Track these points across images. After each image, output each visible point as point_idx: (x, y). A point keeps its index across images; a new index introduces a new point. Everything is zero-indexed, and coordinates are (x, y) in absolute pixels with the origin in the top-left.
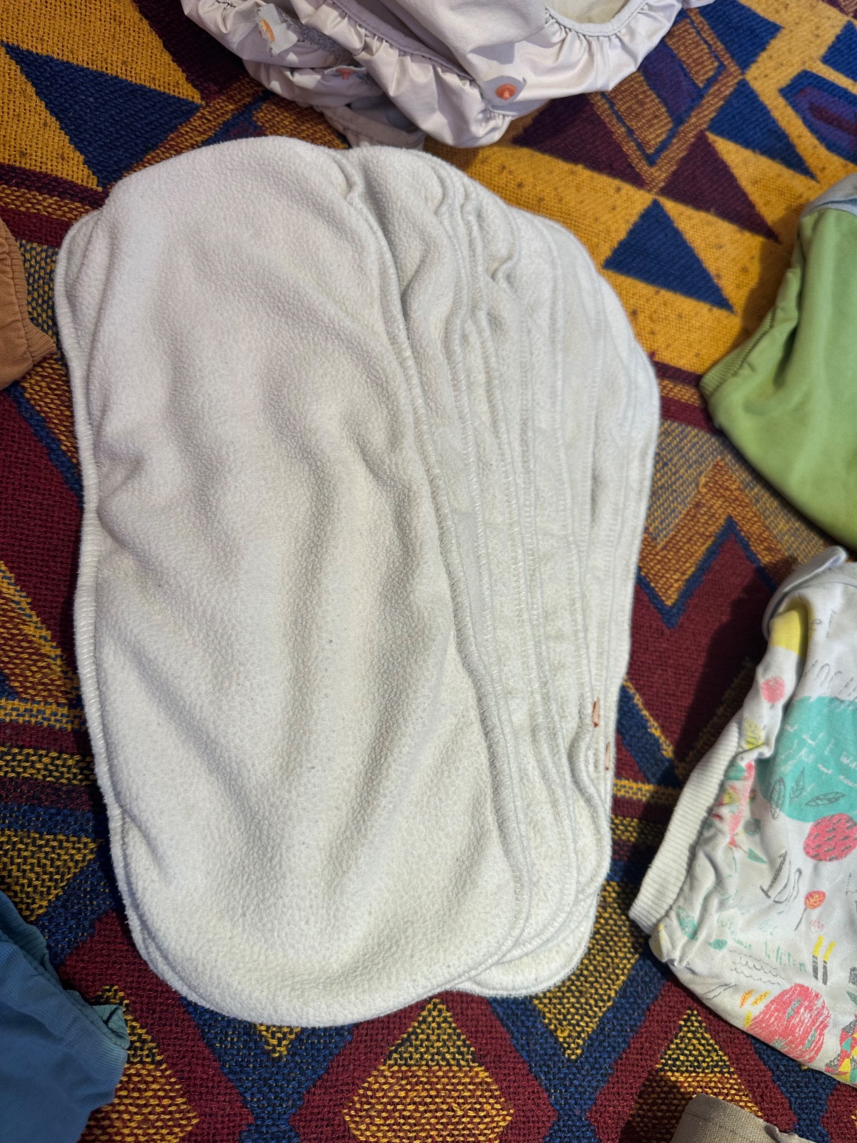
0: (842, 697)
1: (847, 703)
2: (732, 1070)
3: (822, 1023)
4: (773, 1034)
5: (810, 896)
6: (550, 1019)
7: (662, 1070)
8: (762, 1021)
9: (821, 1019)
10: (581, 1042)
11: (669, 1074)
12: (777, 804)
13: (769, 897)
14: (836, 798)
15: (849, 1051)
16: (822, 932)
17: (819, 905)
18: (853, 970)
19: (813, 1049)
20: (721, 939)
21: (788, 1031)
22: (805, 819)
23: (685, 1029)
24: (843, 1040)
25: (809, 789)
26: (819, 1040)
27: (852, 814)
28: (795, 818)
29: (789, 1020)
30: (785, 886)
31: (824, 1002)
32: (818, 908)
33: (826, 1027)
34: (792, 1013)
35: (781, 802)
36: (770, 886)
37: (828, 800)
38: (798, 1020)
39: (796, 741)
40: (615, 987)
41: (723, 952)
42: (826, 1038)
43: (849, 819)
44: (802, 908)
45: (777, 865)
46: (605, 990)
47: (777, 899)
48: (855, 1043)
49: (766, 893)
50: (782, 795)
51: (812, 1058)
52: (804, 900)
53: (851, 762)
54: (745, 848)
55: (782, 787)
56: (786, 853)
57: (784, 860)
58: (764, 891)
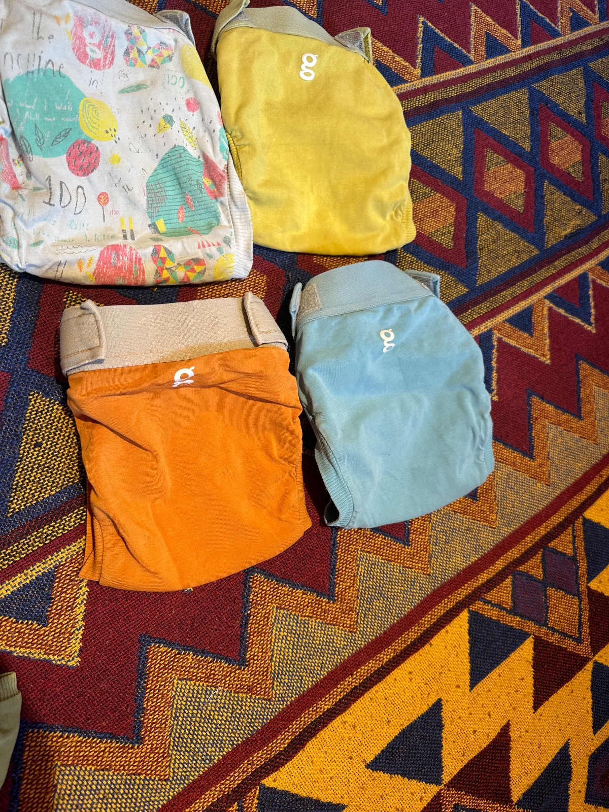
0: (31, 69)
1: (36, 72)
3: (136, 258)
4: (111, 277)
5: (99, 199)
8: (99, 273)
9: (134, 256)
10: (4, 336)
12: (27, 152)
13: (54, 205)
14: (67, 133)
15: (162, 265)
16: (121, 215)
17: (108, 201)
18: (150, 226)
19: (140, 274)
20: (38, 241)
21: (118, 272)
22: (58, 154)
23: (68, 302)
24: (155, 261)
25: (48, 135)
26: (140, 268)
27: (83, 137)
28: (51, 157)
29: (115, 265)
30: (61, 195)
31: (131, 247)
32: (109, 203)
33: (140, 259)
34: (115, 261)
35: (29, 150)
36: (50, 199)
37: (63, 136)
38: (121, 263)
39: (18, 110)
40: (10, 300)
41: (42, 246)
42: (144, 265)
43: (84, 141)
44: (100, 207)
45: (48, 186)
46: (5, 304)
47: (63, 205)
48: (164, 260)
49: (49, 203)
50: (27, 145)
51: (144, 279)
52: (98, 203)
53: (62, 107)
54: (31, 187)
55: (25, 141)
56: (50, 176)
57: (50, 180)
58: (46, 203)
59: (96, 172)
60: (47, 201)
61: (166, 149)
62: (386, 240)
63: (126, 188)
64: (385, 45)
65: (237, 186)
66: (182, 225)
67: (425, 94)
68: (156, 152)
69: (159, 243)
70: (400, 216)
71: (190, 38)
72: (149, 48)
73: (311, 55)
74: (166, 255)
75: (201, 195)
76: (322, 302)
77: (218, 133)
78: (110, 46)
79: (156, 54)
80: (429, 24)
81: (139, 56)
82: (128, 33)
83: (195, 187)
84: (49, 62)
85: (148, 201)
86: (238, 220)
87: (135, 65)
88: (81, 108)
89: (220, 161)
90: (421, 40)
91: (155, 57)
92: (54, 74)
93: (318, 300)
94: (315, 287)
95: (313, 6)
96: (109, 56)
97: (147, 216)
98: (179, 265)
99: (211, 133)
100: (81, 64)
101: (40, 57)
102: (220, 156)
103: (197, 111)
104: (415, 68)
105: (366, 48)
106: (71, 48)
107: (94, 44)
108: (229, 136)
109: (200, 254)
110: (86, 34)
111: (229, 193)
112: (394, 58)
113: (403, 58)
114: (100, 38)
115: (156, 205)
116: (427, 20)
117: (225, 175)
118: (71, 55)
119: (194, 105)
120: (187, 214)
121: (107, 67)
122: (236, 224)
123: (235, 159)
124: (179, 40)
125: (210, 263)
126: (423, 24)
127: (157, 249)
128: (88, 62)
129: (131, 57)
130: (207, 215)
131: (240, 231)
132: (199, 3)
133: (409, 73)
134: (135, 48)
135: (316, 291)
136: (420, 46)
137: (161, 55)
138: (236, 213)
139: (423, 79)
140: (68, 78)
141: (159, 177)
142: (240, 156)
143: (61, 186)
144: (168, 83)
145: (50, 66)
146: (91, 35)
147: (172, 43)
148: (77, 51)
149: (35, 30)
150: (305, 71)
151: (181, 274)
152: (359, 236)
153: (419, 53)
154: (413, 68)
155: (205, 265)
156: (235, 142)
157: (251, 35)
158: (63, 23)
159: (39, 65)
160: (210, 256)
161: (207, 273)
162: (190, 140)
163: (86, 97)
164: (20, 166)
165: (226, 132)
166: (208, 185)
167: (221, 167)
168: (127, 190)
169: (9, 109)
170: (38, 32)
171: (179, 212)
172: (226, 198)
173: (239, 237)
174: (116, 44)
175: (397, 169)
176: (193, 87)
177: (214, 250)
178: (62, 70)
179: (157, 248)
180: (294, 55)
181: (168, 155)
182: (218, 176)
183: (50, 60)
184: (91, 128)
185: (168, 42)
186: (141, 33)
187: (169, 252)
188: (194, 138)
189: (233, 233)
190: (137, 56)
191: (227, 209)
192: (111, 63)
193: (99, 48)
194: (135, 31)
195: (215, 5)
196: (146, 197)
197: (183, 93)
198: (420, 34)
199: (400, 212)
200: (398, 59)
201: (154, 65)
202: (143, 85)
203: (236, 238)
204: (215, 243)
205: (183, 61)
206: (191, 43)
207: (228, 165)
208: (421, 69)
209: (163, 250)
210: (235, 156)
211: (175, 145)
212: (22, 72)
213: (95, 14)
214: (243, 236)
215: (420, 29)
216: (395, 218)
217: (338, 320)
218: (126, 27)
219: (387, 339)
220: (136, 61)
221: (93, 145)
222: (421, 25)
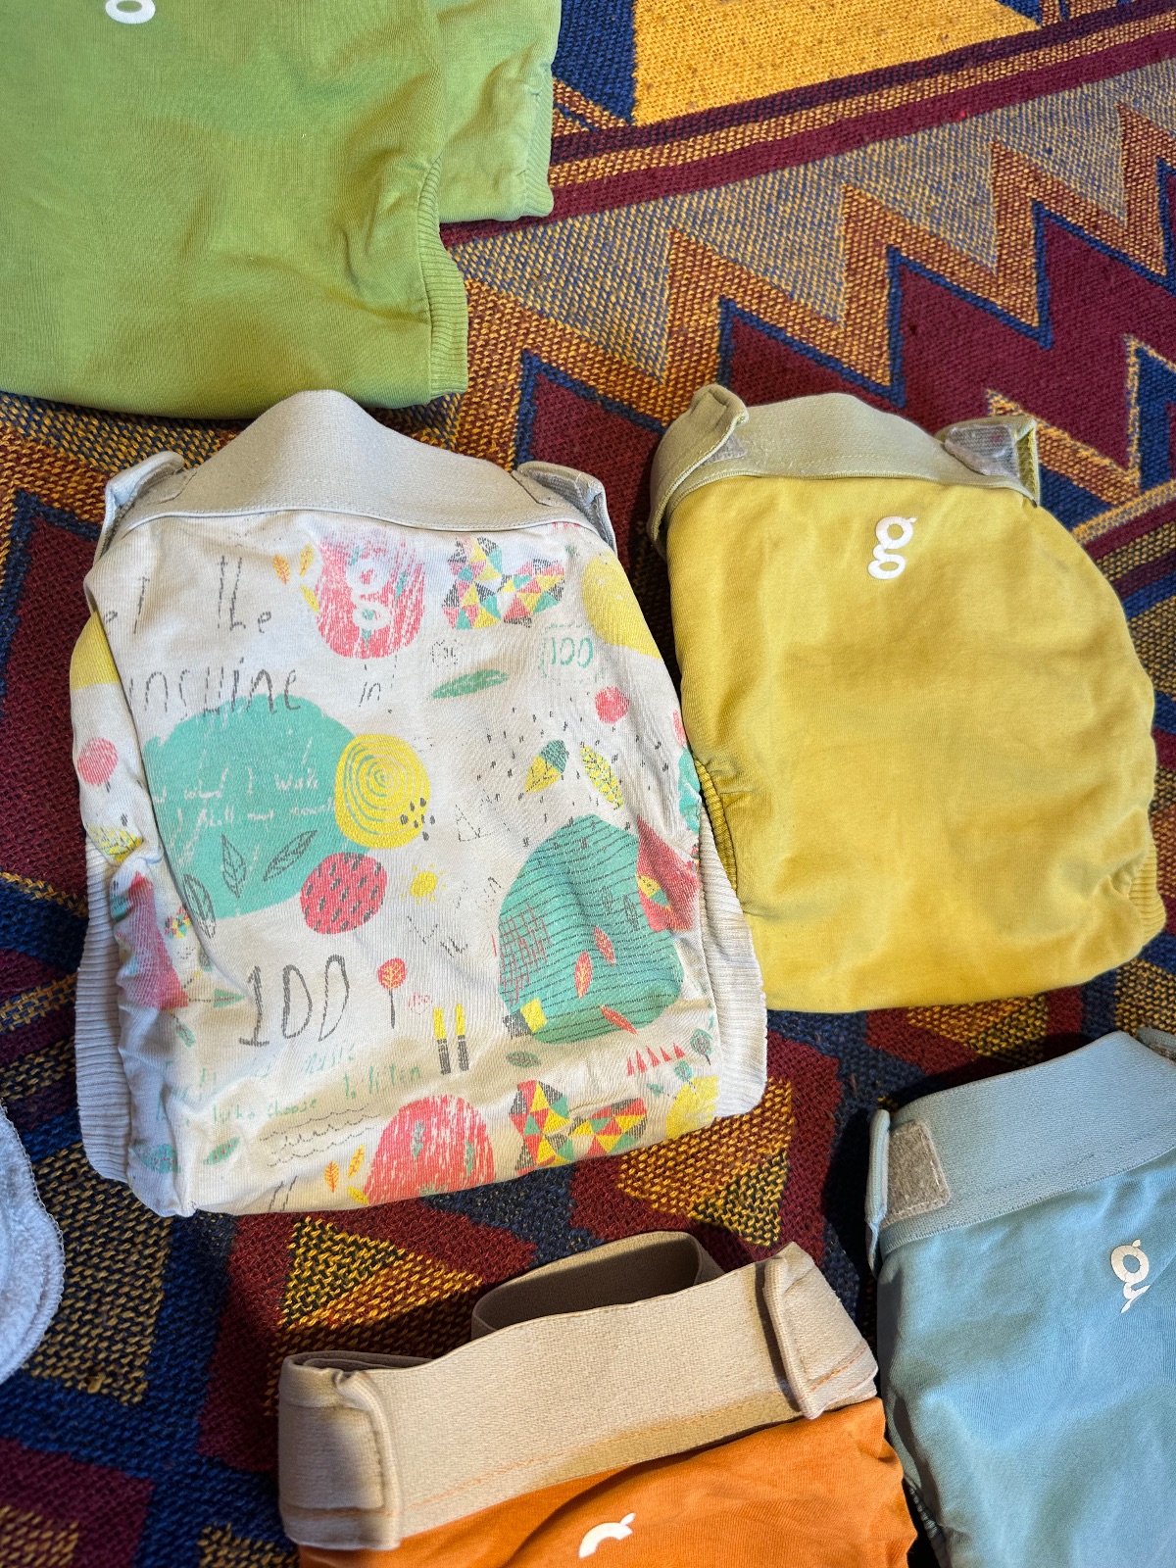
0: (212, 704)
1: (228, 708)
2: (401, 1252)
3: (472, 1128)
4: (409, 1186)
5: (381, 974)
6: (73, 1378)
7: (290, 1322)
8: (378, 1185)
9: (467, 1124)
10: (138, 1374)
11: (304, 1320)
12: (201, 914)
13: (267, 1043)
14: (305, 842)
15: (536, 1132)
16: (435, 1003)
17: (404, 977)
18: (506, 1020)
19: (481, 1166)
20: (224, 1141)
21: (428, 1171)
22: (281, 897)
23: (301, 1250)
24: (520, 1125)
25: (255, 857)
26: (483, 1150)
27: (344, 848)
28: (262, 906)
29: (421, 1155)
30: (286, 1011)
31: (460, 1101)
32: (406, 981)
33: (482, 1128)
34: (421, 1146)
35: (205, 909)
36: (257, 1029)
37: (294, 853)
38: (433, 1148)
39: (179, 811)
40: (157, 1273)
41: (234, 1158)
42: (491, 1139)
43: (346, 856)
44: (383, 994)
45: (252, 993)
46: (142, 1286)
47: (289, 1032)
48: (541, 1117)
49: (254, 1042)
50: (201, 898)
51: (489, 1175)
52: (378, 983)
53: (293, 782)
54: (209, 994)
55: (195, 887)
56: (257, 969)
57: (258, 981)
58: (248, 1043)
59: (375, 919)
60: (248, 1037)
61: (549, 830)
62: (1094, 949)
63: (449, 945)
64: (1053, 424)
65: (725, 901)
66: (584, 1002)
67: (1155, 529)
68: (523, 835)
69: (529, 1075)
70: (1127, 884)
71: (603, 536)
72: (506, 578)
73: (898, 520)
74: (546, 1105)
75: (635, 935)
76: (952, 1182)
77: (675, 771)
78: (411, 591)
79: (523, 587)
80: (1152, 353)
81: (481, 600)
82: (456, 561)
83: (622, 916)
84: (259, 679)
85: (505, 966)
86: (728, 988)
87: (470, 624)
88: (339, 777)
89: (680, 836)
90: (1134, 395)
91: (519, 595)
92: (271, 705)
93: (939, 1173)
94: (929, 1134)
95: (881, 355)
96: (408, 613)
97: (500, 999)
98: (579, 1121)
99: (660, 770)
100: (341, 657)
101: (236, 673)
102: (681, 826)
103: (624, 718)
104: (1126, 469)
105: (1022, 463)
106: (316, 627)
107: (371, 597)
108: (702, 770)
109: (631, 1088)
110: (352, 578)
111: (704, 920)
112: (1076, 452)
113: (1097, 447)
114: (388, 578)
115: (524, 970)
116: (1146, 343)
117: (694, 874)
118: (318, 646)
119: (614, 704)
120: (599, 972)
121: (404, 640)
122: (722, 997)
123: (719, 832)
124: (582, 550)
125: (655, 1105)
126: (1138, 357)
127: (526, 1089)
128: (357, 647)
129: (462, 604)
130: (649, 975)
131: (733, 1014)
132: (614, 397)
133: (1114, 485)
134: (473, 587)
135: (932, 1143)
136: (1134, 411)
137: (534, 588)
138: (723, 970)
139: (1148, 493)
140: (310, 706)
141: (528, 892)
142: (732, 824)
143: (286, 981)
144: (554, 662)
145: (263, 688)
146: (365, 578)
147: (563, 557)
148: (330, 630)
149: (226, 605)
150: (883, 561)
151: (581, 1145)
152: (1023, 940)
153: (1134, 431)
154: (1120, 470)
155: (644, 1111)
156: (719, 786)
157: (751, 497)
158: (295, 577)
159: (235, 692)
160: (657, 1090)
161: (649, 1129)
162: (605, 787)
163: (352, 737)
164: (184, 932)
165: (695, 759)
166: (649, 893)
167: (684, 855)
168: (453, 950)
169: (157, 811)
170: (232, 610)
171: (578, 969)
172: (697, 934)
173: (729, 1031)
174: (427, 587)
175: (1125, 784)
176: (613, 662)
177: (667, 1070)
178: (293, 690)
179: (526, 1092)
180: (857, 525)
181: (554, 843)
182: (676, 878)
183: (263, 672)
184: (364, 823)
185: (550, 556)
186: (487, 553)
187: (553, 1095)
188: (615, 782)
189: (716, 1021)
190: (478, 600)
191: (699, 958)
192: (415, 628)
193: (385, 602)
194: (474, 551)
195: (652, 395)
196: (498, 958)
197: (587, 679)
198: (1132, 383)
199: (1127, 878)
200: (1085, 452)
201: (518, 616)
202: (492, 673)
203: (722, 1033)
204: (670, 1051)
205: (589, 601)
206: (605, 546)
207: (700, 844)
208: (1141, 469)
209: (539, 1091)
210: (719, 822)
211: (571, 820)
212: (192, 711)
213: (376, 533)
214: (742, 1028)
215: (1131, 370)
216: (1115, 892)
217: (998, 1235)
218: (449, 548)
219: (1131, 1279)
220: (473, 611)
221: (369, 860)
222: (1132, 359)
